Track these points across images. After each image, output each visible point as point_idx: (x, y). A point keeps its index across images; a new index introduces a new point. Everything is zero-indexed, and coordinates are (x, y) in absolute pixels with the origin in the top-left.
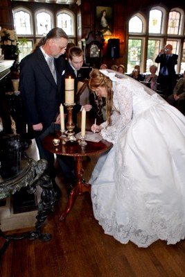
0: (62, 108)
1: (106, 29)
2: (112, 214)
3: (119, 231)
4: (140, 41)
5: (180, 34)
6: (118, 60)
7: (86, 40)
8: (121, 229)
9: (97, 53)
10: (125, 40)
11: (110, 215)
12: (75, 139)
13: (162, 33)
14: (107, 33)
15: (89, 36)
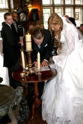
0: (22, 53)
1: (29, 3)
2: (53, 110)
3: (57, 121)
4: (50, 9)
5: (72, 4)
6: (38, 22)
7: (17, 10)
8: (58, 120)
9: (25, 18)
10: (41, 9)
11: (52, 111)
12: (34, 72)
13: (62, 4)
14: (30, 5)
15: (18, 8)
